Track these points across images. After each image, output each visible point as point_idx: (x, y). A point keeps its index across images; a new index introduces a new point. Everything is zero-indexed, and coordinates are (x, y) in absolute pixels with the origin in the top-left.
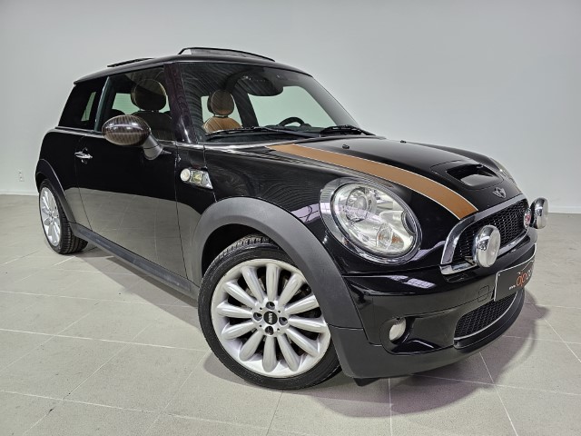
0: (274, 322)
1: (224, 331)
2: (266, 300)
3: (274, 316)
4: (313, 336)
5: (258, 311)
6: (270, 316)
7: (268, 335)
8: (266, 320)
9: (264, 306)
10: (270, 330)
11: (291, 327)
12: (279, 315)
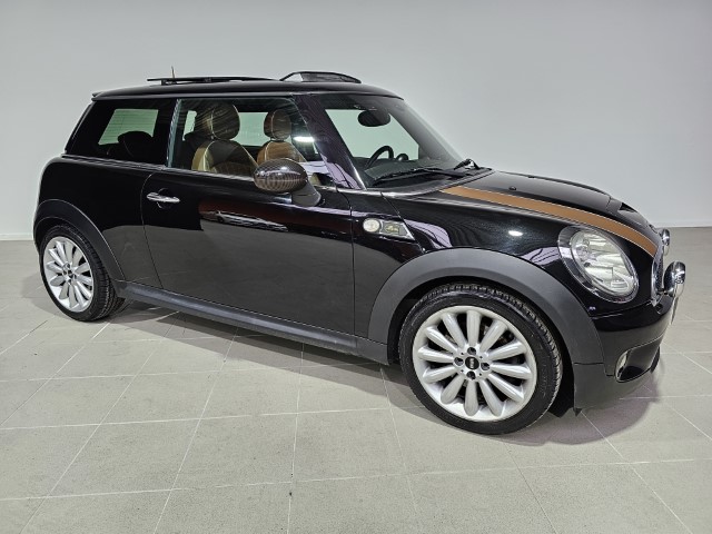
0: (476, 366)
1: (425, 374)
2: (467, 346)
3: (476, 362)
4: (517, 382)
5: (460, 356)
6: (472, 362)
7: (470, 379)
8: (468, 365)
9: (465, 351)
10: (471, 375)
11: (494, 372)
12: (480, 362)
